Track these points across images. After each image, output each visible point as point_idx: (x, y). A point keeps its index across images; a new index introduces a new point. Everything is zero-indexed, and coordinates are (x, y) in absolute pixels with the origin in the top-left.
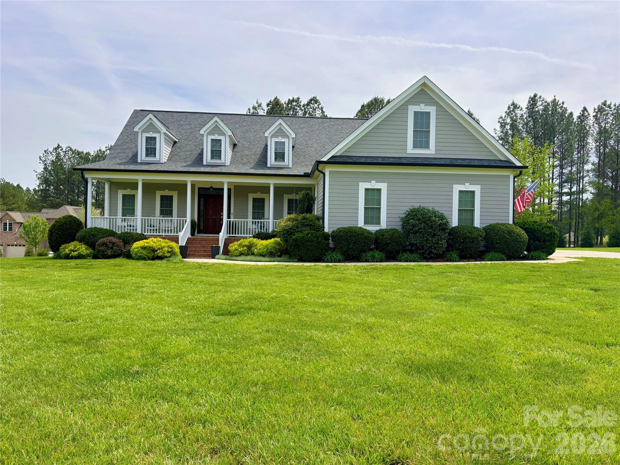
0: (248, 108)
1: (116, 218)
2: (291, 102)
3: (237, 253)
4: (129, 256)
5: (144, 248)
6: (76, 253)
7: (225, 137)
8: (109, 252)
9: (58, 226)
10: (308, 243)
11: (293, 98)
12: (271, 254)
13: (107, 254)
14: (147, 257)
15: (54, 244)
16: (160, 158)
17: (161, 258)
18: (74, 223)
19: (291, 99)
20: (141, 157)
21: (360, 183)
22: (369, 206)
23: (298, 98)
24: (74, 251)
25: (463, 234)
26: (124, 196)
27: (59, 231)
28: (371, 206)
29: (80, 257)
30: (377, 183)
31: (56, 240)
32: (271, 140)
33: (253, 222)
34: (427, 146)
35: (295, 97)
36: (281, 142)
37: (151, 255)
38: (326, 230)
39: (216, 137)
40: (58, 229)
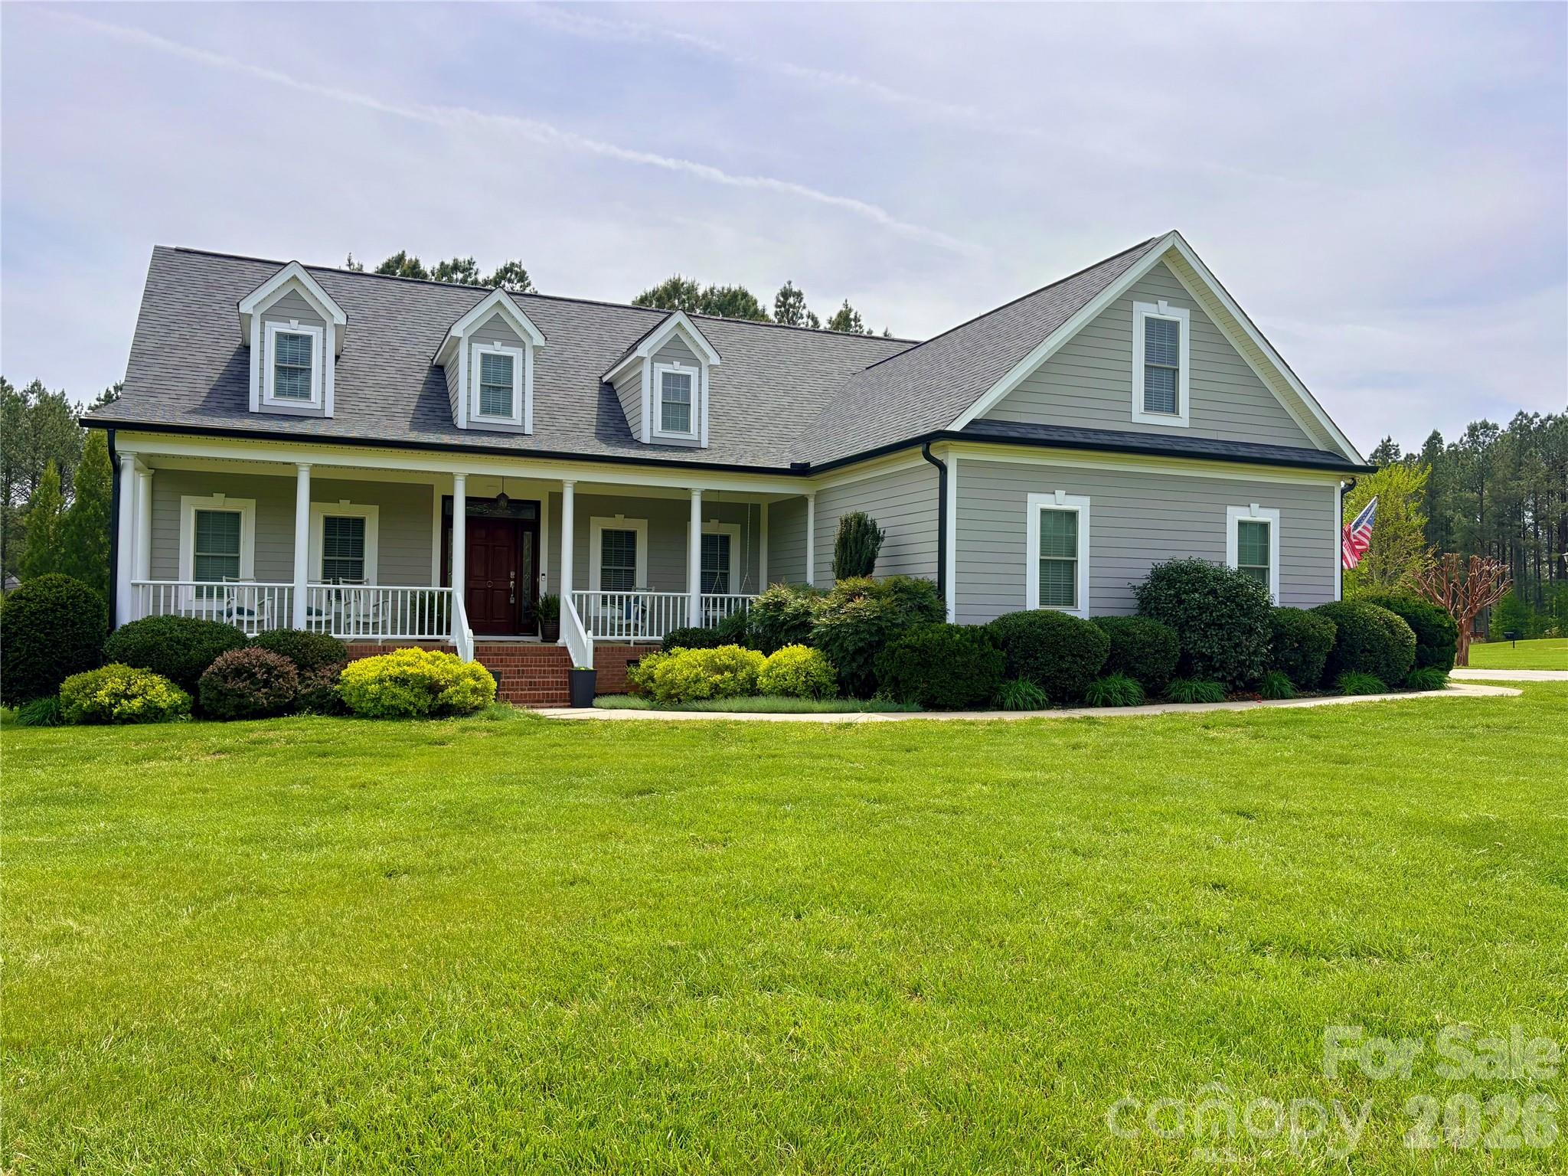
1: (177, 586)
3: (704, 689)
4: (339, 708)
5: (401, 681)
6: (137, 703)
7: (524, 350)
8: (261, 697)
9: (33, 613)
10: (958, 658)
12: (814, 692)
13: (255, 703)
14: (415, 711)
15: (18, 674)
16: (323, 401)
17: (443, 711)
18: (85, 602)
19: (449, 262)
20: (261, 396)
21: (1029, 495)
22: (1050, 555)
24: (129, 698)
25: (1297, 628)
26: (201, 515)
27: (36, 630)
28: (1054, 555)
29: (152, 715)
30: (1068, 497)
31: (27, 659)
32: (652, 367)
33: (604, 598)
34: (1174, 409)
36: (678, 375)
37: (425, 702)
38: (951, 619)
39: (497, 349)
40: (32, 623)
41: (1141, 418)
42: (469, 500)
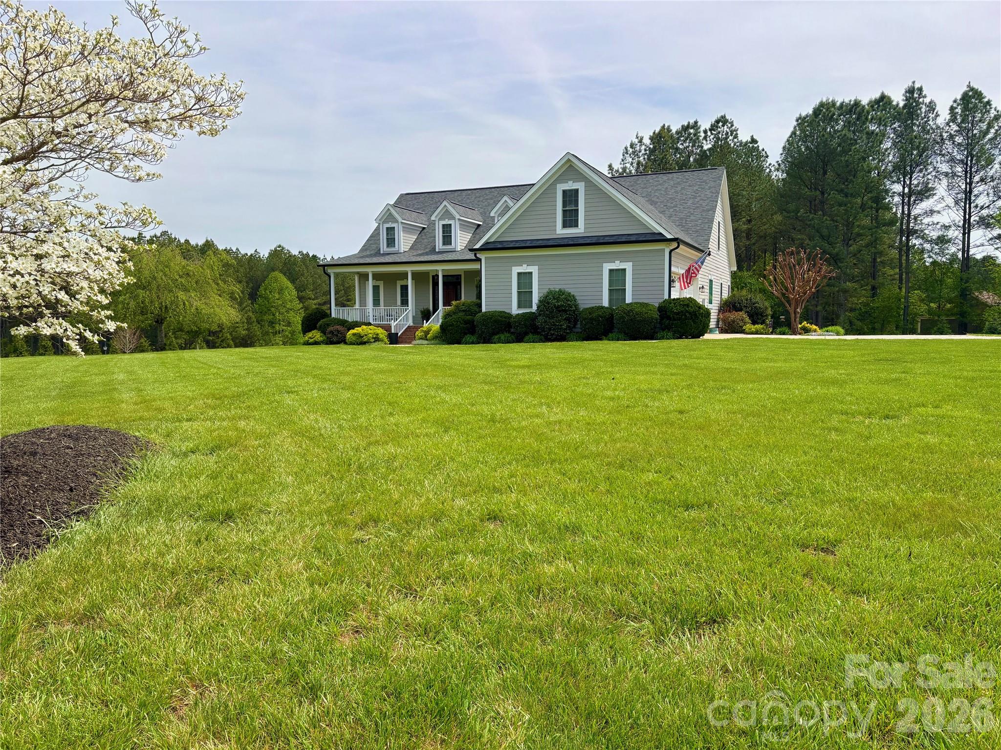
0: (625, 146)
2: (685, 128)
4: (346, 342)
5: (354, 334)
6: (313, 340)
8: (334, 339)
11: (689, 123)
14: (356, 343)
16: (397, 249)
17: (364, 343)
19: (686, 124)
20: (383, 248)
21: (513, 268)
22: (522, 289)
23: (696, 122)
24: (311, 338)
29: (316, 343)
30: (528, 267)
34: (576, 225)
35: (692, 122)
37: (359, 341)
41: (560, 231)
42: (444, 276)
